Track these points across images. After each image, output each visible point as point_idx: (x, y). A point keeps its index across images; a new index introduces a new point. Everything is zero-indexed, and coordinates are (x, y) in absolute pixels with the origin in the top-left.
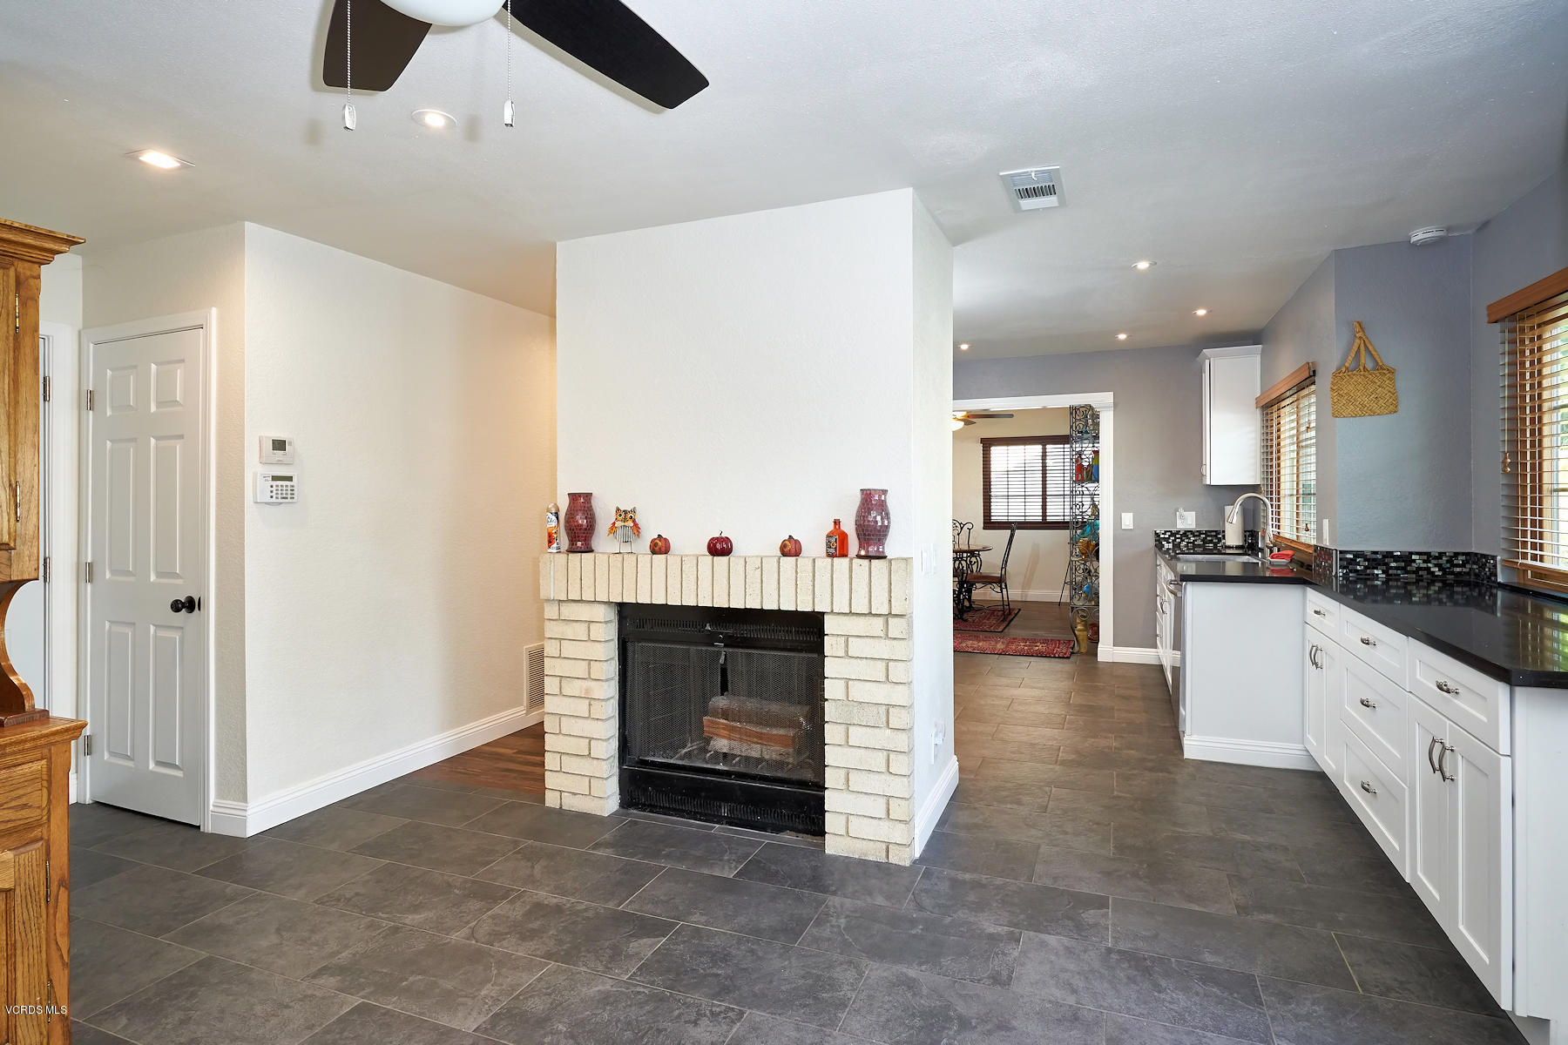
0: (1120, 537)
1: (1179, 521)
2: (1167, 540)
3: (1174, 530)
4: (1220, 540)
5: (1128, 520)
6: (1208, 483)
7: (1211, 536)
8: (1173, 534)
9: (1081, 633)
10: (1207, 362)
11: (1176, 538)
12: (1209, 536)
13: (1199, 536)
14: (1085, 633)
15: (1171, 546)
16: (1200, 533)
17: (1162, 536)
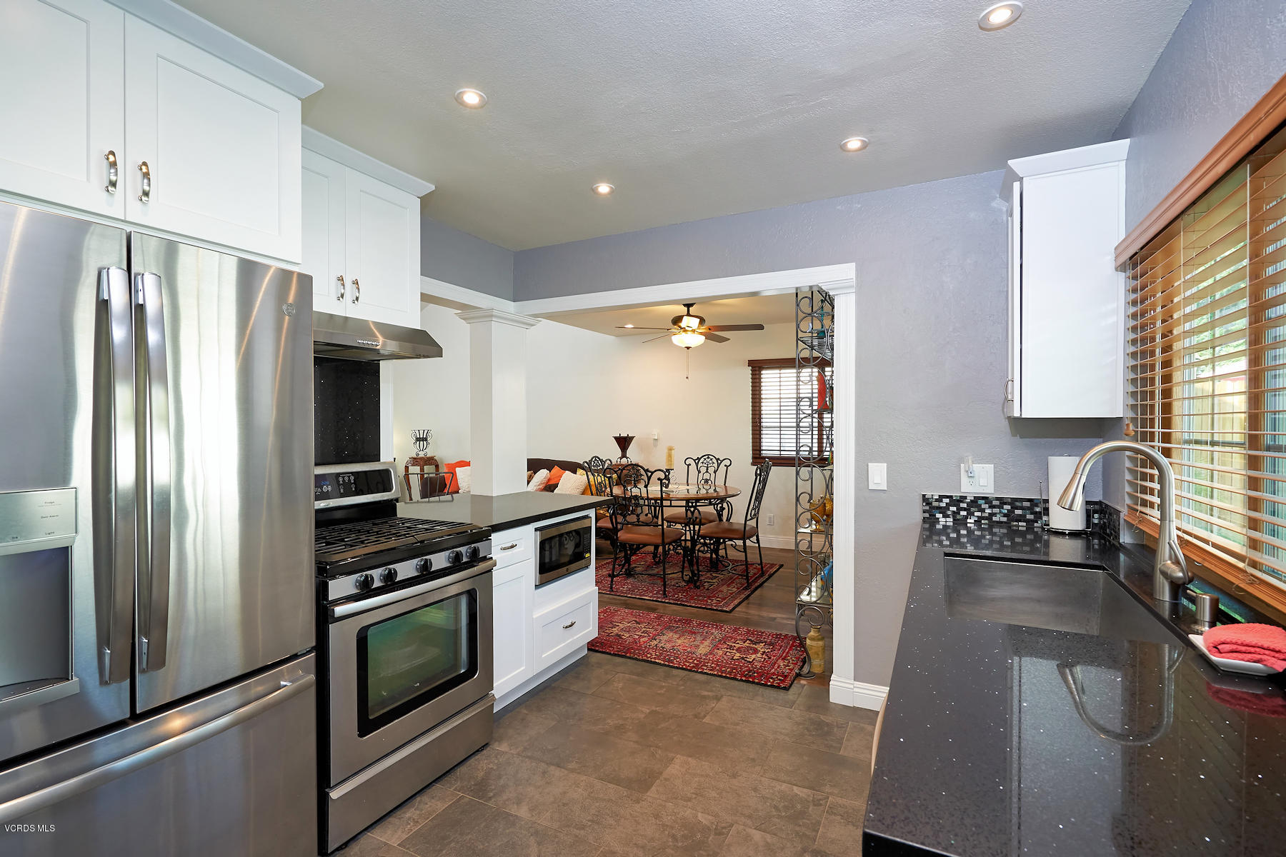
0: (866, 499)
1: (964, 479)
2: (943, 511)
3: (956, 494)
4: (1038, 516)
5: (878, 475)
6: (1017, 414)
7: (1022, 508)
8: (956, 501)
9: (814, 643)
10: (1016, 185)
11: (960, 509)
12: (1017, 508)
13: (1000, 507)
14: (821, 643)
15: (950, 522)
16: (1002, 501)
17: (935, 504)
